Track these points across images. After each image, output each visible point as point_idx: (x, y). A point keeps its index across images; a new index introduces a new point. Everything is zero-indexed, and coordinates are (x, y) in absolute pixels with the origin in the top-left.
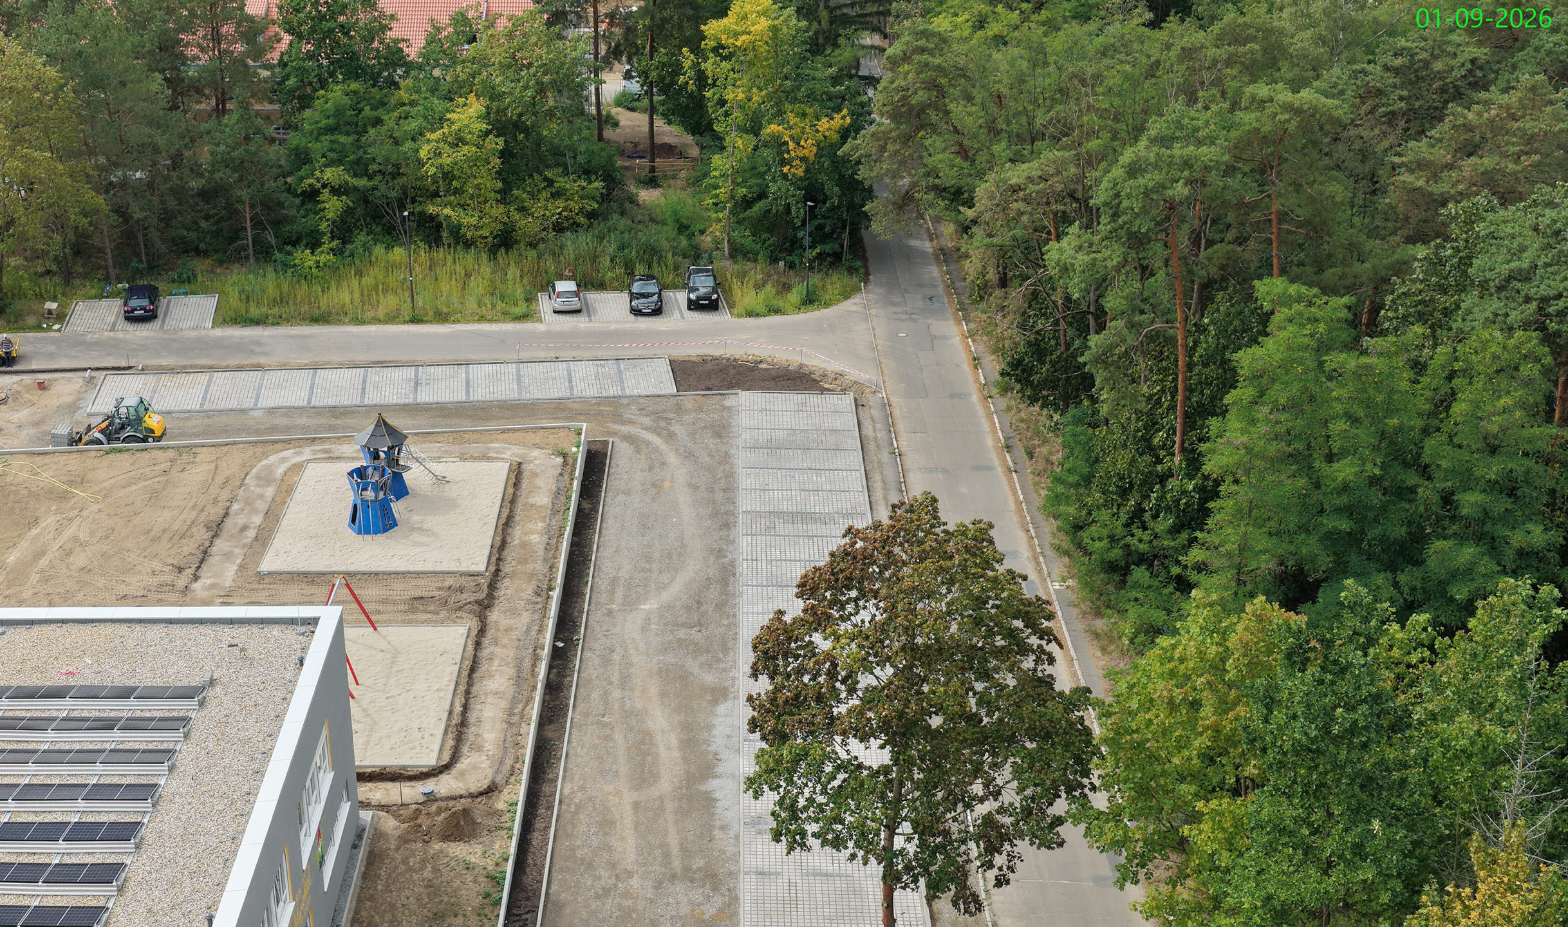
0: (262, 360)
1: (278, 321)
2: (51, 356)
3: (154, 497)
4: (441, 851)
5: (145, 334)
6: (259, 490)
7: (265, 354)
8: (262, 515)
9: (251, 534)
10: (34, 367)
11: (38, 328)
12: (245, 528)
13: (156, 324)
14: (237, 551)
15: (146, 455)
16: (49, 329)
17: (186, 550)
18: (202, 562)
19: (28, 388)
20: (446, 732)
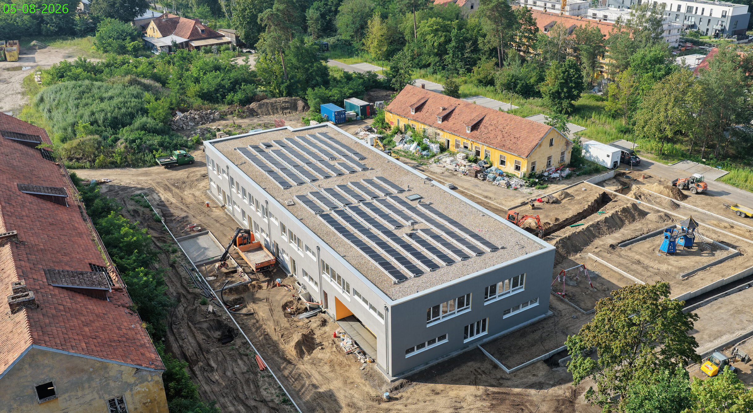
16: (667, 164)
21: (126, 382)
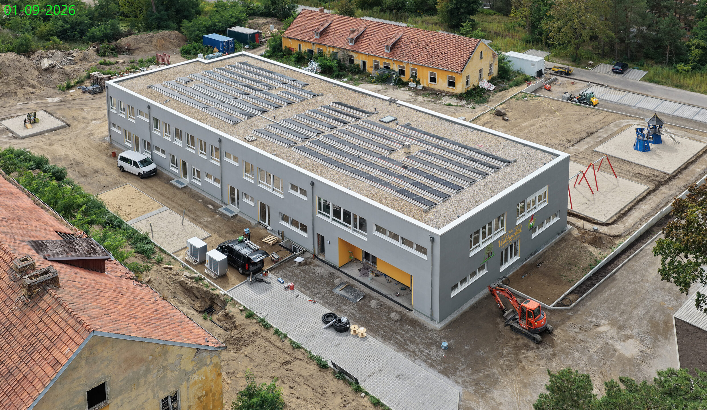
0: (649, 94)
1: (663, 84)
2: (582, 76)
3: (578, 120)
4: (586, 247)
5: (616, 77)
6: (613, 128)
7: (651, 92)
8: (608, 135)
9: (600, 139)
10: (575, 78)
11: (584, 68)
12: (600, 137)
13: (622, 75)
14: (592, 142)
15: (586, 109)
16: (587, 69)
17: (576, 137)
18: (578, 142)
19: (568, 83)
20: (616, 214)
21: (184, 370)
